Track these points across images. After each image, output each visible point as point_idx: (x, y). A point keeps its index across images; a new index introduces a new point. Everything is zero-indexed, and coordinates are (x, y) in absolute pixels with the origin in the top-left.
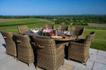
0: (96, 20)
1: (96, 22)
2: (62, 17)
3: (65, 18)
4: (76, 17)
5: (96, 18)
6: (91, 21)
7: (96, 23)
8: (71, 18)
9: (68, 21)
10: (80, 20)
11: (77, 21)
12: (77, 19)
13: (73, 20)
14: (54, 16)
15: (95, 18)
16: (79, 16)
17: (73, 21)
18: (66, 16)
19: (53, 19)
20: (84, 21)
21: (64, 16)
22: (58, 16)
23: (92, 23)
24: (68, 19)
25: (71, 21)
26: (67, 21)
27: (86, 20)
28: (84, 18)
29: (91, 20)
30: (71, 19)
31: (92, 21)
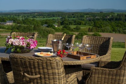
0: (121, 24)
1: (121, 29)
2: (28, 16)
3: (38, 19)
4: (68, 17)
5: (120, 19)
6: (107, 27)
7: (119, 32)
8: (54, 18)
9: (48, 27)
10: (80, 24)
11: (73, 27)
12: (71, 23)
13: (62, 23)
14: (6, 14)
15: (116, 19)
16: (77, 13)
17: (61, 27)
18: (41, 14)
19: (4, 21)
20: (91, 27)
21: (34, 14)
22: (18, 14)
23: (110, 32)
24: (46, 23)
25: (54, 28)
26: (44, 27)
27: (95, 25)
28: (90, 20)
29: (106, 25)
30: (54, 21)
31: (109, 28)
